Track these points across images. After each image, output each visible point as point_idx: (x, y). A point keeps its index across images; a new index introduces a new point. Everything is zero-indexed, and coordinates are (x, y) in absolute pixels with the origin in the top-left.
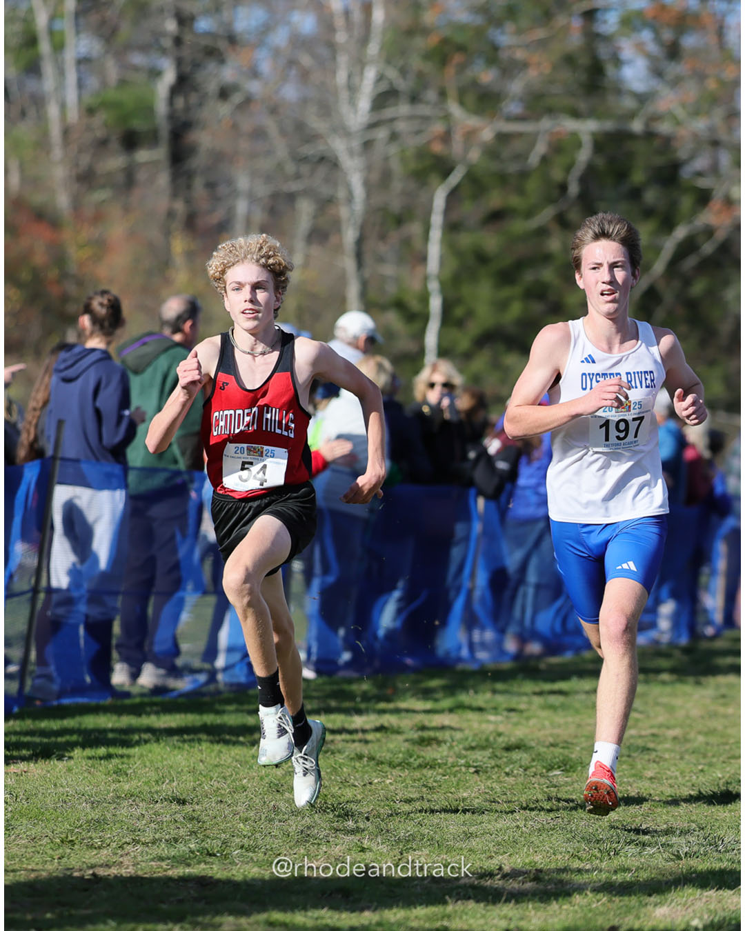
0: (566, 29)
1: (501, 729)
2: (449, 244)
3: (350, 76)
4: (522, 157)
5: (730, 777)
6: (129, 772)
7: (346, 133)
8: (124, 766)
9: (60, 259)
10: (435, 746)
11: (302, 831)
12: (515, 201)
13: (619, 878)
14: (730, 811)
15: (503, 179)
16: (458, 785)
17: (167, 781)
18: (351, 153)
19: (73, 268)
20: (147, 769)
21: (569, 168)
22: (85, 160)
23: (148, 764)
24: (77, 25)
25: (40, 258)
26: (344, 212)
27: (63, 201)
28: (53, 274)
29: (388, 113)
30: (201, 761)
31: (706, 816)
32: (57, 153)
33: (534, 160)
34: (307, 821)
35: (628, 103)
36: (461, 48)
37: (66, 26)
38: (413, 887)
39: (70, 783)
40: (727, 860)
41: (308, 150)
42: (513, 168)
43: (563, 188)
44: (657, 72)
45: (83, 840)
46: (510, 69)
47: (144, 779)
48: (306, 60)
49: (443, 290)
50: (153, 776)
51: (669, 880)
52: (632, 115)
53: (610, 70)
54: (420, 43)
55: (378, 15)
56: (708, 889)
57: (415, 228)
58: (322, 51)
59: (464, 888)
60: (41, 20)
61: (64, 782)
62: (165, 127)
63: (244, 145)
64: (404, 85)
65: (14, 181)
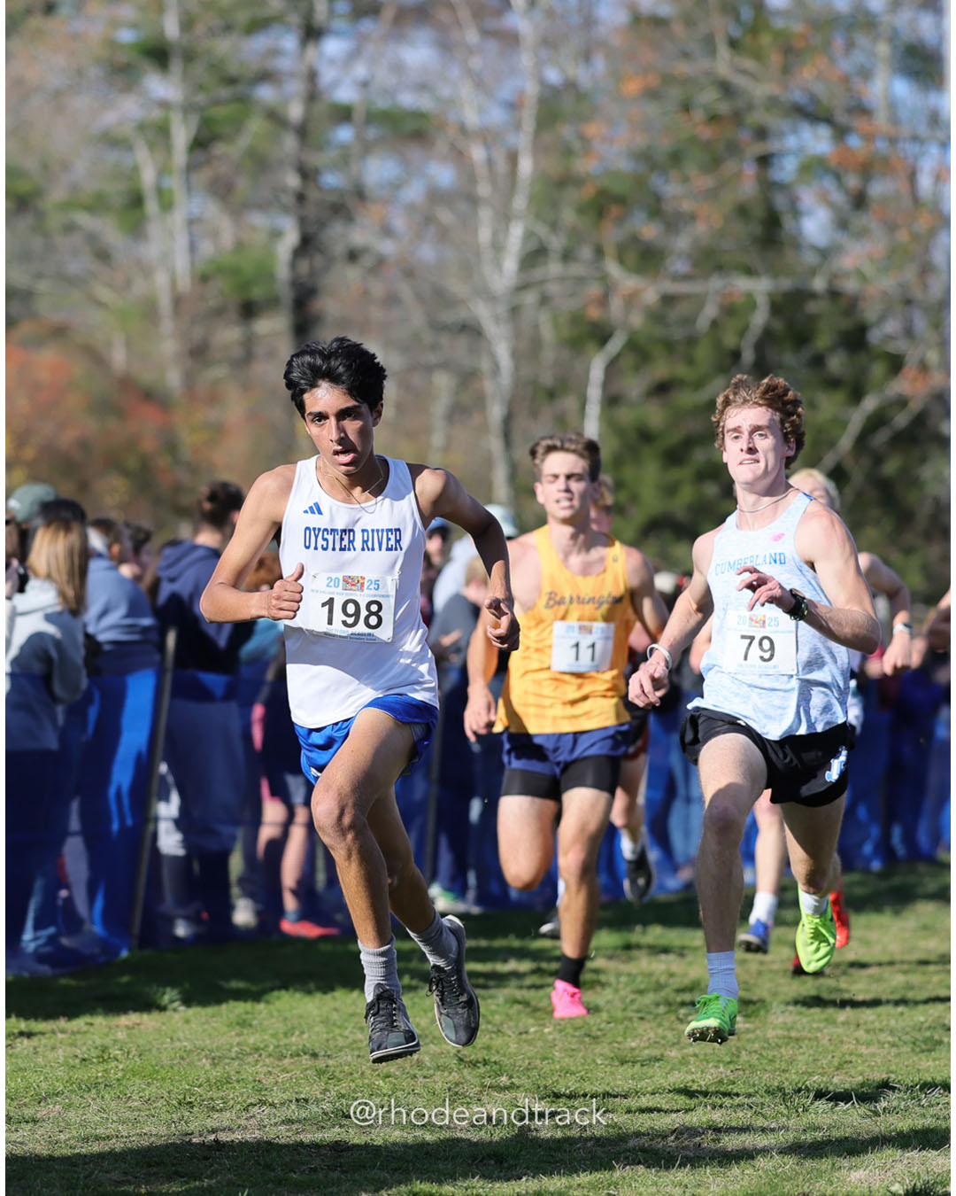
0: (738, 175)
2: (608, 421)
3: (495, 234)
4: (689, 321)
5: (933, 1021)
6: (255, 1022)
7: (491, 298)
8: (249, 1016)
9: (171, 446)
10: (598, 989)
12: (681, 371)
13: (808, 1137)
14: (934, 1060)
15: (669, 346)
16: (625, 1033)
17: (297, 1033)
18: (497, 319)
19: (186, 453)
20: (273, 1020)
21: (742, 333)
22: (198, 333)
23: (275, 1013)
24: (188, 181)
25: (149, 444)
26: (488, 386)
27: (173, 379)
28: (163, 461)
29: (538, 273)
30: (336, 1010)
31: (907, 1066)
32: (167, 325)
33: (703, 323)
34: (455, 1076)
35: (810, 258)
36: (621, 200)
37: (174, 183)
39: (189, 1037)
40: (931, 1116)
41: (447, 317)
42: (678, 334)
43: (736, 355)
44: (842, 224)
45: (203, 1101)
46: (674, 223)
47: (271, 1032)
48: (445, 216)
50: (281, 1027)
51: (866, 1140)
52: (813, 272)
53: (788, 223)
54: (573, 196)
55: (526, 166)
56: (910, 1149)
57: (569, 403)
58: (463, 206)
59: (633, 1150)
60: (148, 177)
61: (181, 1035)
62: (286, 295)
63: (376, 314)
64: (556, 243)
65: (119, 358)
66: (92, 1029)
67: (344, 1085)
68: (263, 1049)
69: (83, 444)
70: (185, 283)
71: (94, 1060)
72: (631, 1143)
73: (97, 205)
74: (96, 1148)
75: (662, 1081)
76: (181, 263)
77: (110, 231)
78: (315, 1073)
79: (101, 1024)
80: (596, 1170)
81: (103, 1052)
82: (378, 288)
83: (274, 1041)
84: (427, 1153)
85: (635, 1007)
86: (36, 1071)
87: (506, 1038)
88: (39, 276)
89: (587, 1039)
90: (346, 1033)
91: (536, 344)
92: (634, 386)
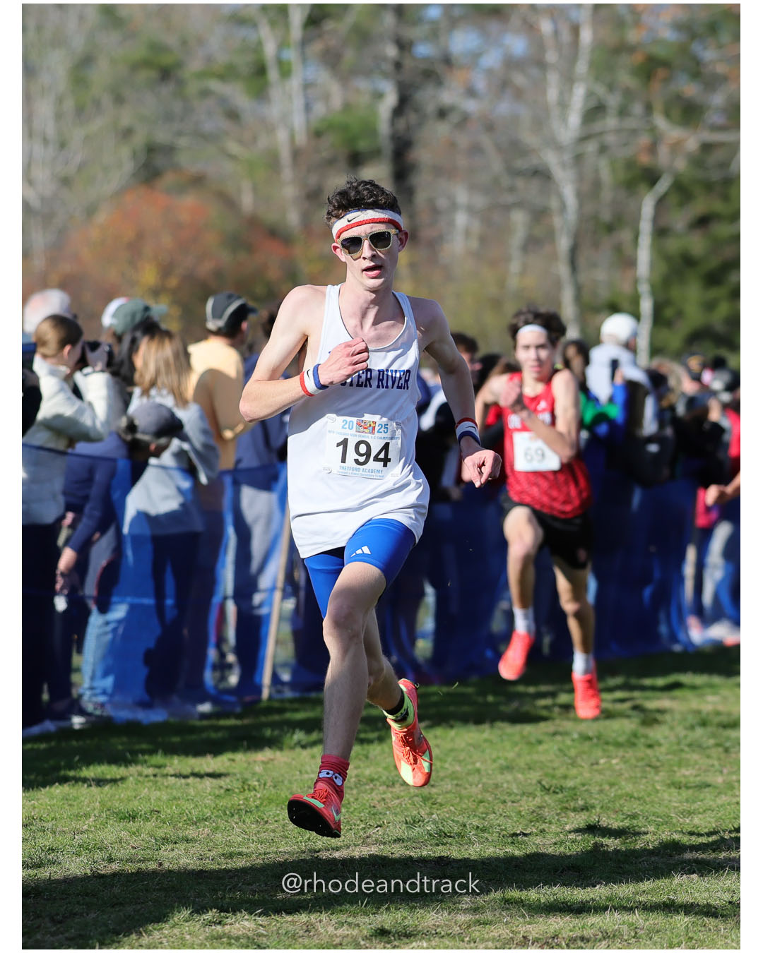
1: (721, 708)
2: (659, 251)
3: (561, 93)
4: (725, 165)
7: (559, 148)
9: (292, 275)
10: (656, 727)
11: (533, 812)
12: (719, 206)
15: (708, 186)
16: (680, 763)
18: (563, 165)
22: (313, 180)
24: (303, 52)
25: (273, 274)
26: (557, 221)
27: (293, 218)
29: (597, 126)
32: (287, 173)
34: (538, 801)
36: (666, 64)
37: (291, 55)
38: (640, 863)
41: (520, 164)
42: (715, 176)
46: (711, 83)
47: (384, 765)
48: (519, 79)
49: (654, 292)
54: (627, 61)
55: (586, 36)
57: (625, 235)
58: (534, 71)
59: (689, 862)
60: (270, 49)
61: (308, 769)
62: (387, 147)
63: (462, 162)
64: (613, 101)
65: (247, 201)
66: (234, 765)
67: (446, 810)
68: (377, 780)
69: (218, 274)
70: (301, 139)
71: (237, 790)
72: (688, 856)
73: (228, 73)
74: (240, 863)
75: (711, 803)
76: (298, 121)
77: (238, 95)
78: (421, 799)
79: (241, 760)
80: (659, 879)
81: (244, 783)
82: (463, 140)
83: (386, 773)
84: (516, 866)
85: (689, 740)
86: (188, 800)
87: (580, 769)
88: (180, 134)
89: (648, 769)
90: (447, 765)
91: (597, 185)
92: (679, 220)
